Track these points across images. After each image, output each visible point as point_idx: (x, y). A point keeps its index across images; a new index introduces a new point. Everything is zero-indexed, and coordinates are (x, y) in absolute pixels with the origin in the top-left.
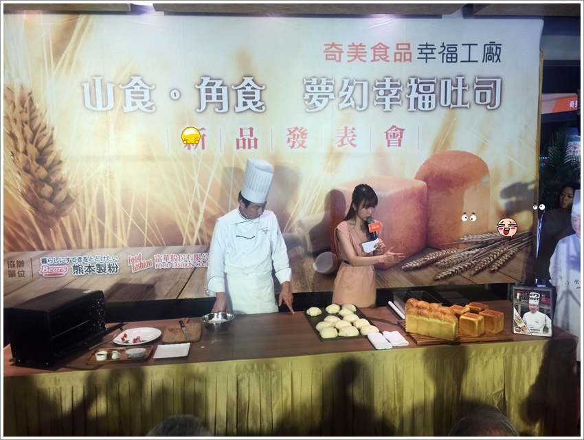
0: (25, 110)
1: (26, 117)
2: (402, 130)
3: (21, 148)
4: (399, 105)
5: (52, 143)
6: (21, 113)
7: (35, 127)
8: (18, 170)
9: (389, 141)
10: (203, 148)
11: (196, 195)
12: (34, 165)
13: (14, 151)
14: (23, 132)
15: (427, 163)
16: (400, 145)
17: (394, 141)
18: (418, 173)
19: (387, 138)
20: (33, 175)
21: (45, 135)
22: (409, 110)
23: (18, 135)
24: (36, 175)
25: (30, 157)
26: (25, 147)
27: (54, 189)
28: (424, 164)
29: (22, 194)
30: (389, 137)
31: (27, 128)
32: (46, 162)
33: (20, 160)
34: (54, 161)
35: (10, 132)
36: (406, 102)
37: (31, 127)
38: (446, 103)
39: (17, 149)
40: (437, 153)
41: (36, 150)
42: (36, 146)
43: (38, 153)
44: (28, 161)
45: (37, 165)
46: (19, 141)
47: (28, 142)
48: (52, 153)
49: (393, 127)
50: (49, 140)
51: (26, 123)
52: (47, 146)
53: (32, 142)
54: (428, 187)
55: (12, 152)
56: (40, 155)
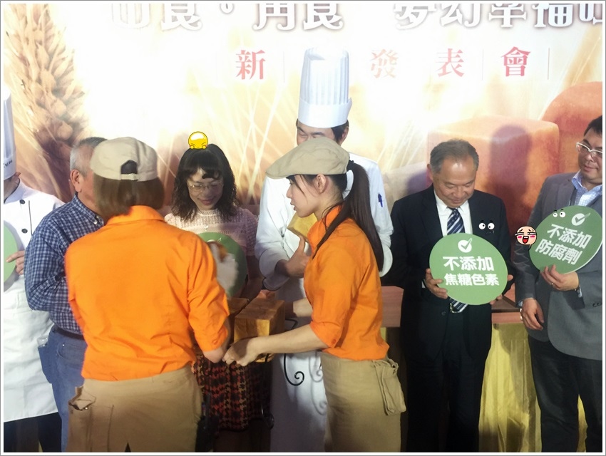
0: (39, 26)
1: (41, 35)
2: (527, 53)
3: (34, 76)
4: (523, 19)
5: (72, 69)
6: (34, 30)
7: (51, 48)
8: (30, 103)
9: (508, 69)
10: (261, 77)
11: (251, 139)
12: (50, 98)
13: (26, 80)
14: (36, 55)
15: (559, 98)
16: (522, 74)
17: (515, 69)
18: (546, 112)
19: (506, 64)
20: (48, 111)
21: (63, 59)
22: (536, 26)
23: (30, 58)
24: (52, 111)
25: (44, 87)
26: (39, 74)
27: (74, 129)
28: (556, 100)
29: (35, 134)
30: (508, 62)
31: (41, 50)
32: (64, 94)
33: (33, 90)
34: (74, 92)
35: (21, 54)
36: (532, 15)
37: (46, 48)
38: (586, 17)
39: (29, 77)
40: (573, 84)
41: (52, 78)
42: (53, 73)
43: (55, 82)
44: (43, 93)
45: (53, 98)
46: (31, 66)
47: (43, 67)
48: (73, 83)
49: (515, 49)
50: (69, 66)
51: (41, 43)
52: (66, 73)
53: (47, 68)
54: (561, 131)
55: (23, 81)
56: (58, 84)
